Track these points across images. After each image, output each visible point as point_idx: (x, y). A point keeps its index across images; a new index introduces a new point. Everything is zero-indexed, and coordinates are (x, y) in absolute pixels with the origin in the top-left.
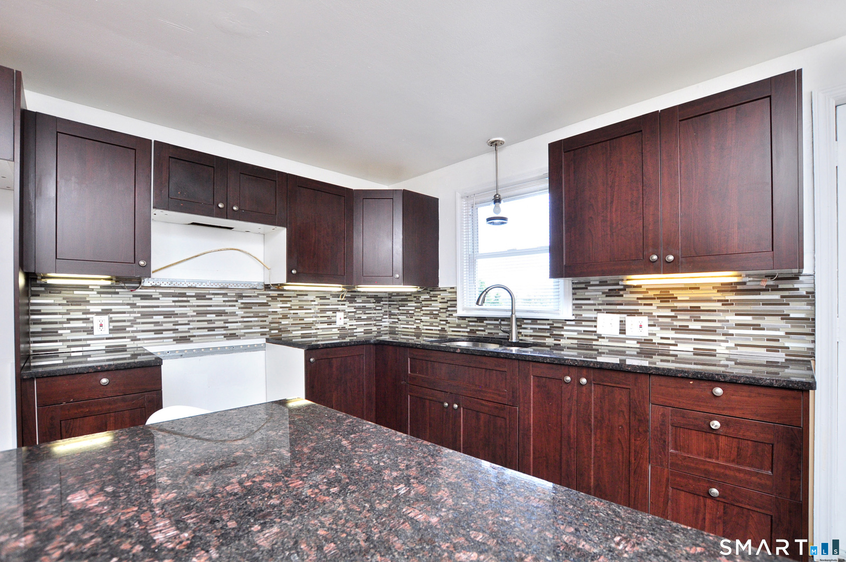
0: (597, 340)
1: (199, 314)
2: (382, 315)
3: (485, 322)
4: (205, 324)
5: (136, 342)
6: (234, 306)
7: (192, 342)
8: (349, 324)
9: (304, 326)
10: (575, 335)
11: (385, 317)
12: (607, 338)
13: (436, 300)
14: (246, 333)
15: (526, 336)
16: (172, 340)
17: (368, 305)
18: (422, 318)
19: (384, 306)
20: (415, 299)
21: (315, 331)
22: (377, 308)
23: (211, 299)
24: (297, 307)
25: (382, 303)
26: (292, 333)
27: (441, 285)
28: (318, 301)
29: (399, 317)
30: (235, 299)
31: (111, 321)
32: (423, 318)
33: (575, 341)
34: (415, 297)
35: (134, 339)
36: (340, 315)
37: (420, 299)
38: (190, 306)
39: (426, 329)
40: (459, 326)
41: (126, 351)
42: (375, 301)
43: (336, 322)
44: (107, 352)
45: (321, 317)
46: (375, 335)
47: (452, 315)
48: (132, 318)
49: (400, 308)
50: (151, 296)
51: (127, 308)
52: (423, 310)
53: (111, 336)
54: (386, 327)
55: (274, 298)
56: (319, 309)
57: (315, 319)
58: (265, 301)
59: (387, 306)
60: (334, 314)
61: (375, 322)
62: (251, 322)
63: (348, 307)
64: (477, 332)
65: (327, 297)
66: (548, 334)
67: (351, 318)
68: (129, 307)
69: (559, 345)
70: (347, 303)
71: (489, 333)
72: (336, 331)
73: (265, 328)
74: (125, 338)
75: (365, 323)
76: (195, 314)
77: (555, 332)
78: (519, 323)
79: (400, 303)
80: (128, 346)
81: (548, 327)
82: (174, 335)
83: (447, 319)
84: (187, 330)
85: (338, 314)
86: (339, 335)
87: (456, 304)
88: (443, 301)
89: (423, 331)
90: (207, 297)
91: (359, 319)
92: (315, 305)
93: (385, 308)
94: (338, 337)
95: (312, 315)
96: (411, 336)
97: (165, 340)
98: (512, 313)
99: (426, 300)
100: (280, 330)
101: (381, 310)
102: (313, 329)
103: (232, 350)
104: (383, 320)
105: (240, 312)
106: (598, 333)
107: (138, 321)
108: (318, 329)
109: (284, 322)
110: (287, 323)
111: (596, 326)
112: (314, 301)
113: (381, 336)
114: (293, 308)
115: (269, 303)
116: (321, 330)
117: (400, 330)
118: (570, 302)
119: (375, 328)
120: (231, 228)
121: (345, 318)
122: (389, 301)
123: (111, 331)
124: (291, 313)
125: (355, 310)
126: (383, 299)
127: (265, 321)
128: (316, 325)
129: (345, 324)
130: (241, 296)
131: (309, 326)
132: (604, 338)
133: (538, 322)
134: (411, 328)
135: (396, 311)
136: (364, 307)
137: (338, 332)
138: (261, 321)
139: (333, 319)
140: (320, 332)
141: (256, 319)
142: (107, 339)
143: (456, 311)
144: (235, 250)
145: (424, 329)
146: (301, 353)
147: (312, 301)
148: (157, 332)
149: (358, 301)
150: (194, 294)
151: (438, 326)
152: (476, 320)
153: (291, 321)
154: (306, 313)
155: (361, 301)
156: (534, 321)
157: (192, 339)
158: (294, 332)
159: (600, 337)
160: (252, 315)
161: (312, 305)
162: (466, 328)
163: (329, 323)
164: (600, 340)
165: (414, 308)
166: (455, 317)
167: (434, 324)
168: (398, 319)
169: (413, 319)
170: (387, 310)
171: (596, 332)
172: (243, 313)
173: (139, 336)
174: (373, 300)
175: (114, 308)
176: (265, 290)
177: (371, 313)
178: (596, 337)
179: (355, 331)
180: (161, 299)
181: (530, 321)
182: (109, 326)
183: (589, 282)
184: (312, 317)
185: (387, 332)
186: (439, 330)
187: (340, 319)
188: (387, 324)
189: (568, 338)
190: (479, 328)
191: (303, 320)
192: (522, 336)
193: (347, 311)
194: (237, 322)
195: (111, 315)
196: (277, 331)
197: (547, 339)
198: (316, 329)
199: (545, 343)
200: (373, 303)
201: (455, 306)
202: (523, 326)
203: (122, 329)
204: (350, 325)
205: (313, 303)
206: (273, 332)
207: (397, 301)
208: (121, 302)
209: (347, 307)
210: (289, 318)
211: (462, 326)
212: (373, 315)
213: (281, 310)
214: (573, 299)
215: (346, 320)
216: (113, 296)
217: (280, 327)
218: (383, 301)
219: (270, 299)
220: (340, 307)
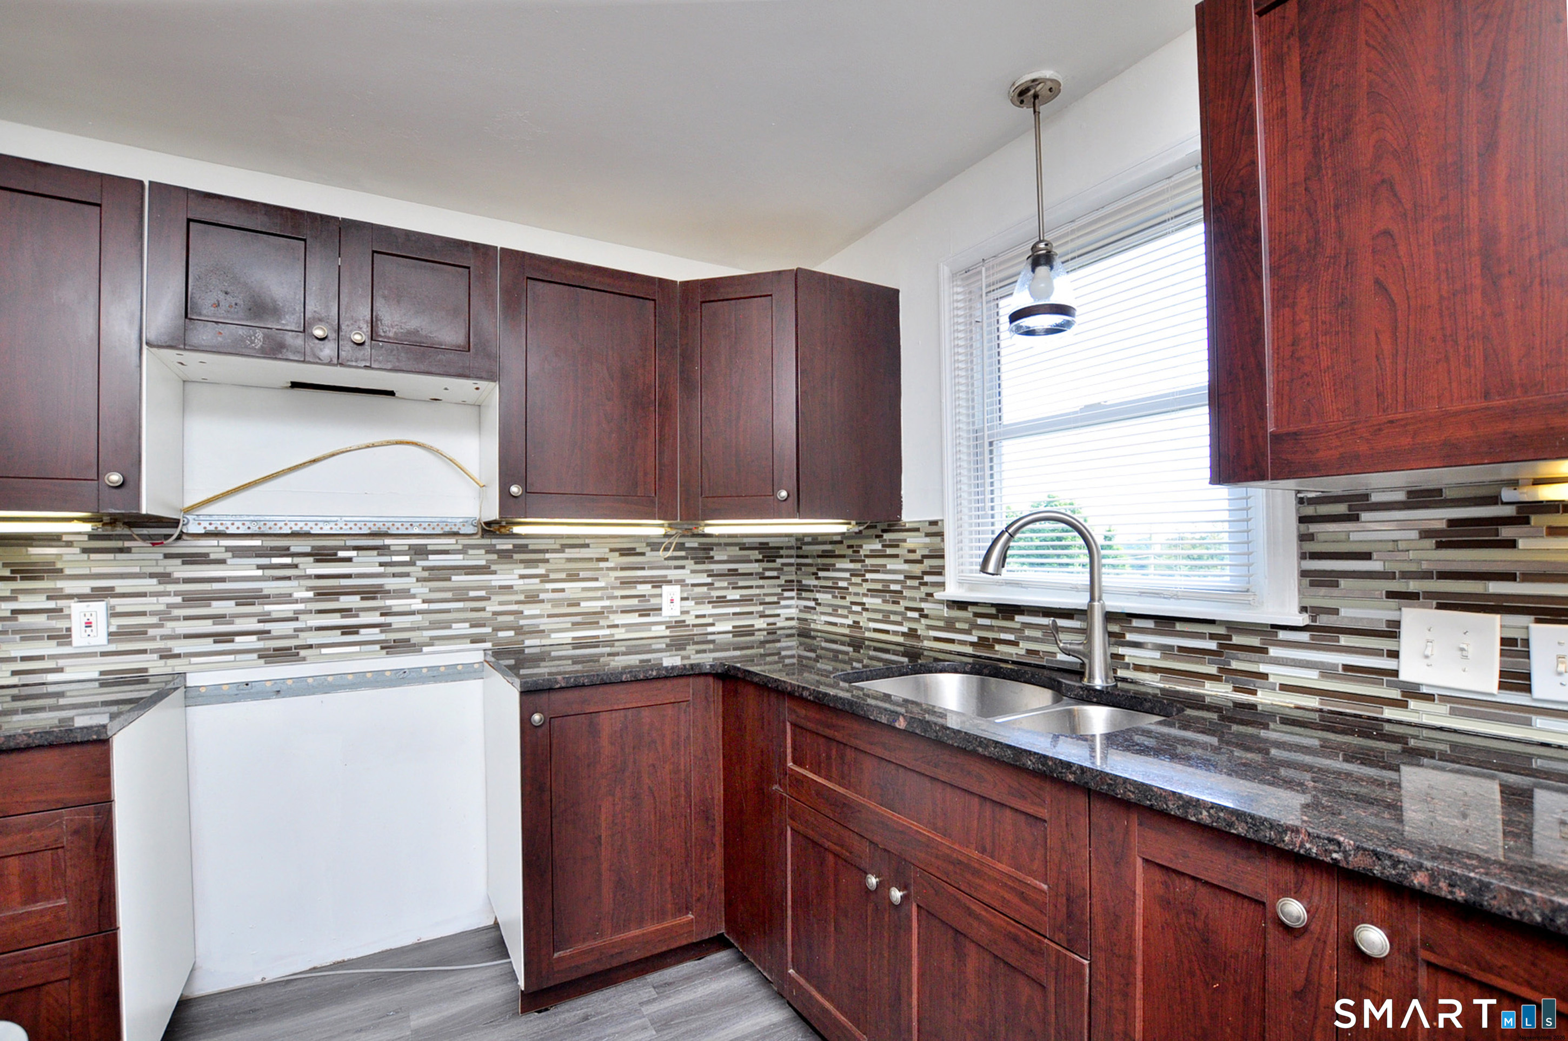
0: (1402, 704)
1: (321, 594)
2: (779, 590)
3: (1018, 618)
4: (336, 620)
5: (171, 662)
6: (407, 575)
7: (304, 659)
8: (693, 613)
9: (578, 619)
10: (1310, 678)
11: (786, 594)
12: (1445, 699)
13: (896, 556)
14: (432, 638)
15: (1138, 668)
16: (255, 656)
17: (743, 567)
18: (865, 600)
19: (785, 568)
20: (850, 552)
21: (607, 632)
22: (768, 574)
23: (349, 560)
24: (563, 576)
25: (779, 561)
26: (549, 637)
27: (907, 517)
28: (616, 560)
29: (818, 596)
30: (407, 558)
31: (114, 615)
32: (869, 601)
33: (1313, 702)
34: (849, 547)
35: (166, 655)
36: (671, 592)
37: (862, 553)
38: (298, 577)
39: (875, 630)
40: (950, 625)
41: (146, 681)
42: (760, 557)
43: (660, 609)
44: (103, 684)
45: (623, 597)
46: (762, 638)
47: (931, 595)
48: (163, 607)
49: (821, 574)
50: (207, 555)
51: (151, 584)
52: (866, 581)
53: (113, 647)
54: (792, 619)
55: (505, 556)
56: (616, 578)
57: (607, 603)
58: (483, 563)
59: (794, 568)
60: (657, 591)
61: (761, 608)
62: (448, 611)
63: (693, 572)
64: (997, 647)
65: (638, 550)
66: (1213, 670)
67: (699, 601)
68: (154, 581)
69: (1253, 707)
70: (690, 564)
71: (1030, 652)
72: (661, 630)
73: (484, 626)
74: (144, 652)
75: (737, 610)
76: (310, 594)
77: (1235, 665)
78: (1115, 628)
79: (819, 561)
80: (151, 672)
81: (1212, 645)
82: (261, 645)
83: (923, 605)
84: (291, 632)
85: (666, 589)
86: (668, 640)
87: (943, 567)
88: (912, 556)
89: (867, 634)
90: (341, 554)
91: (722, 601)
92: (609, 569)
93: (789, 573)
94: (667, 645)
95: (599, 594)
96: (843, 644)
97: (239, 657)
98: (1092, 599)
99: (874, 555)
100: (519, 630)
101: (778, 578)
102: (602, 628)
103: (402, 678)
104: (783, 603)
105: (422, 590)
106: (1403, 677)
107: (176, 612)
108: (616, 626)
109: (529, 610)
110: (537, 612)
111: (1394, 654)
112: (606, 560)
113: (779, 641)
114: (552, 576)
115: (493, 567)
116: (623, 630)
117: (819, 627)
118: (1291, 565)
119: (760, 623)
120: (391, 393)
121: (683, 599)
122: (798, 557)
123: (113, 636)
124: (547, 591)
125: (709, 580)
126: (782, 552)
127: (483, 609)
128: (612, 616)
129: (683, 613)
130: (421, 552)
131: (592, 619)
132: (1429, 698)
133: (1179, 627)
134: (842, 625)
135: (812, 582)
136: (734, 573)
137: (667, 633)
138: (473, 610)
139: (654, 601)
140: (620, 634)
141: (460, 605)
142: (103, 654)
143: (942, 585)
144: (408, 443)
145: (869, 630)
147: (600, 560)
148: (219, 637)
149: (716, 558)
150: (308, 550)
151: (900, 624)
152: (993, 611)
153: (547, 608)
154: (584, 589)
155: (725, 558)
156: (1165, 623)
157: (303, 653)
158: (553, 635)
159: (1413, 692)
160: (449, 595)
161: (602, 569)
162: (968, 632)
163: (644, 612)
164: (1412, 704)
165: (847, 575)
166: (941, 602)
167: (893, 618)
168: (815, 600)
169: (846, 603)
170: (794, 577)
171: (1395, 673)
172: (427, 590)
173: (179, 647)
174: (756, 555)
175: (121, 585)
176: (483, 537)
177: (751, 587)
178: (1395, 694)
179: (710, 629)
180: (229, 561)
181: (1150, 624)
182: (108, 625)
183: (1366, 496)
184: (601, 598)
185: (793, 631)
186: (903, 634)
187: (672, 601)
188: (793, 612)
189: (1284, 688)
190: (1003, 636)
191: (579, 605)
192: (1127, 666)
193: (688, 581)
194: (412, 613)
195: (113, 601)
196: (512, 633)
197: (1208, 684)
198: (609, 627)
199: (1202, 697)
200: (757, 561)
201: (939, 572)
202: (1129, 637)
203: (140, 633)
204: (697, 617)
205: (602, 565)
206: (501, 634)
207: (813, 557)
208: (137, 570)
209: (690, 573)
210: (542, 601)
211: (958, 625)
212: (757, 591)
213: (521, 582)
214: (1303, 556)
215: (686, 603)
216: (120, 556)
217: (522, 622)
218: (781, 557)
219: (495, 557)
220: (672, 574)
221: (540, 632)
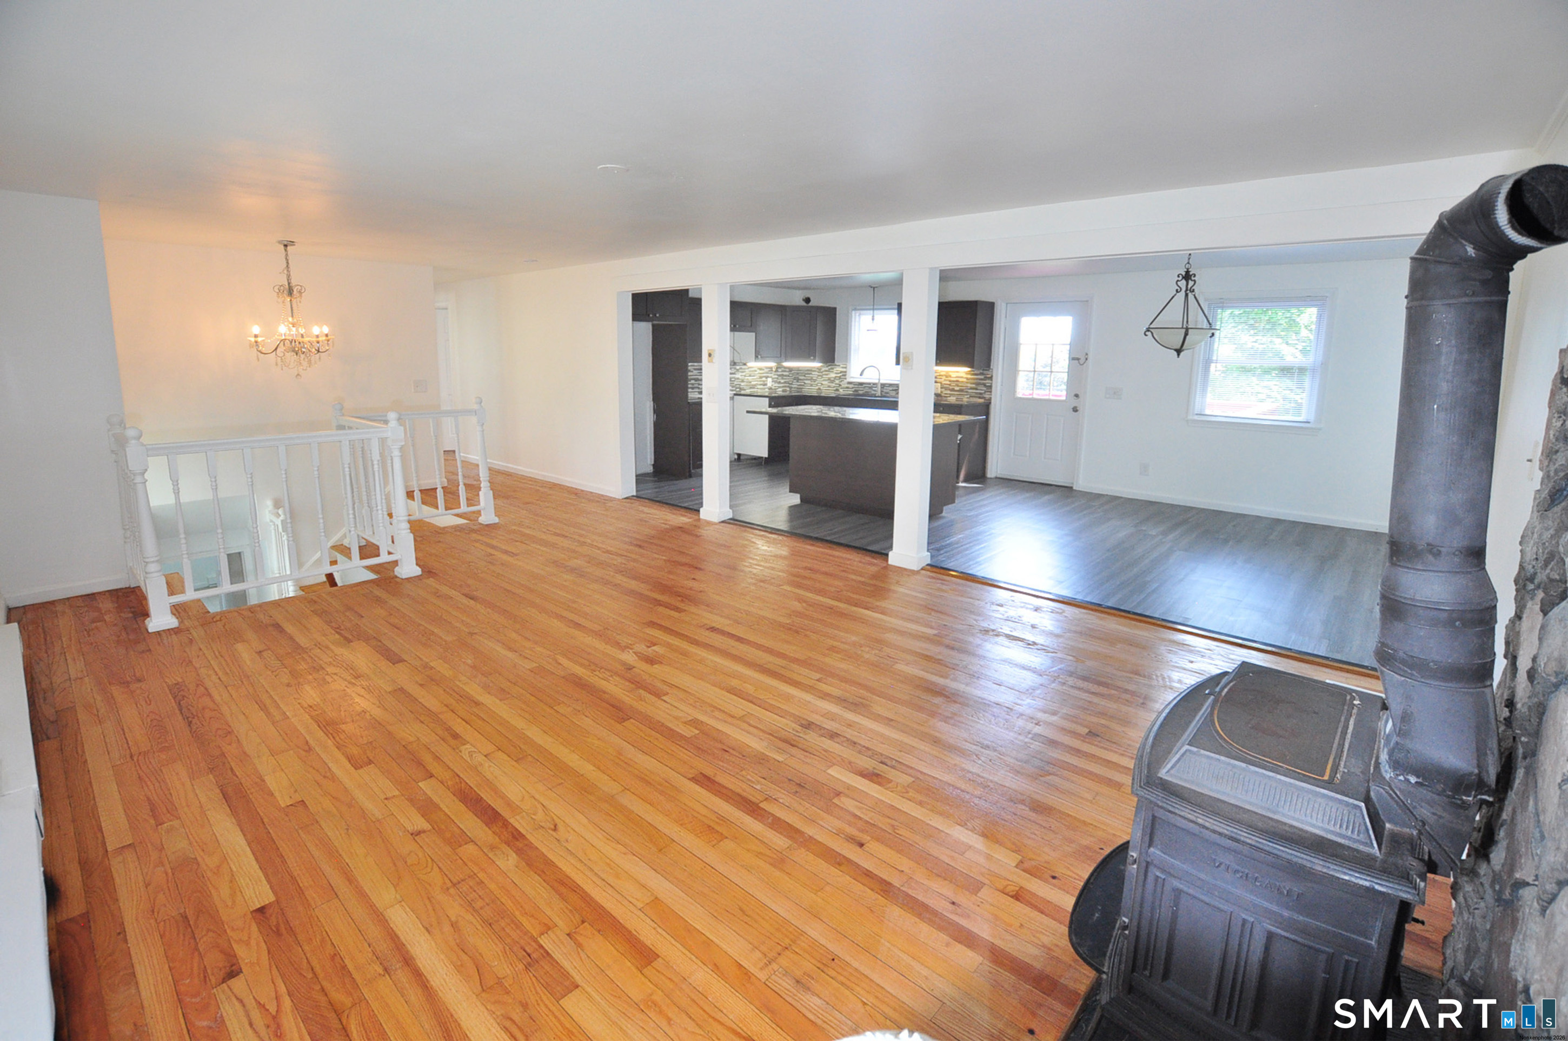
8: (774, 386)
9: (751, 386)
11: (795, 381)
13: (834, 371)
17: (785, 373)
20: (818, 370)
22: (791, 375)
24: (749, 375)
25: (793, 371)
27: (836, 362)
28: (758, 371)
29: (805, 381)
32: (823, 383)
36: (770, 380)
37: (821, 370)
40: (847, 387)
43: (768, 385)
45: (760, 381)
47: (843, 381)
49: (806, 375)
52: (823, 377)
54: (795, 388)
55: (738, 370)
56: (759, 376)
57: (757, 383)
58: (733, 371)
59: (796, 374)
60: (766, 379)
61: (789, 385)
63: (774, 374)
65: (763, 368)
67: (776, 382)
72: (767, 390)
75: (783, 385)
79: (806, 372)
83: (839, 384)
85: (768, 379)
86: (768, 393)
88: (838, 371)
91: (780, 383)
92: (757, 373)
99: (826, 371)
100: (740, 388)
102: (756, 389)
104: (794, 384)
109: (742, 384)
110: (744, 384)
114: (746, 375)
115: (735, 373)
117: (805, 390)
119: (789, 389)
124: (745, 379)
125: (777, 377)
128: (758, 386)
129: (772, 385)
131: (754, 386)
134: (814, 389)
135: (803, 378)
136: (783, 375)
139: (766, 382)
140: (759, 390)
143: (846, 379)
145: (823, 390)
146: (767, 399)
147: (755, 371)
149: (779, 370)
151: (833, 388)
152: (858, 386)
154: (752, 379)
158: (747, 391)
162: (852, 389)
163: (764, 385)
165: (817, 376)
167: (831, 387)
169: (816, 383)
170: (796, 376)
177: (787, 379)
179: (778, 390)
181: (888, 385)
184: (755, 381)
185: (796, 392)
186: (834, 391)
187: (770, 382)
190: (860, 389)
191: (751, 383)
193: (773, 377)
201: (845, 375)
202: (884, 388)
206: (737, 390)
210: (744, 382)
211: (849, 388)
213: (741, 376)
219: (736, 370)
220: (770, 375)
221: (745, 390)
